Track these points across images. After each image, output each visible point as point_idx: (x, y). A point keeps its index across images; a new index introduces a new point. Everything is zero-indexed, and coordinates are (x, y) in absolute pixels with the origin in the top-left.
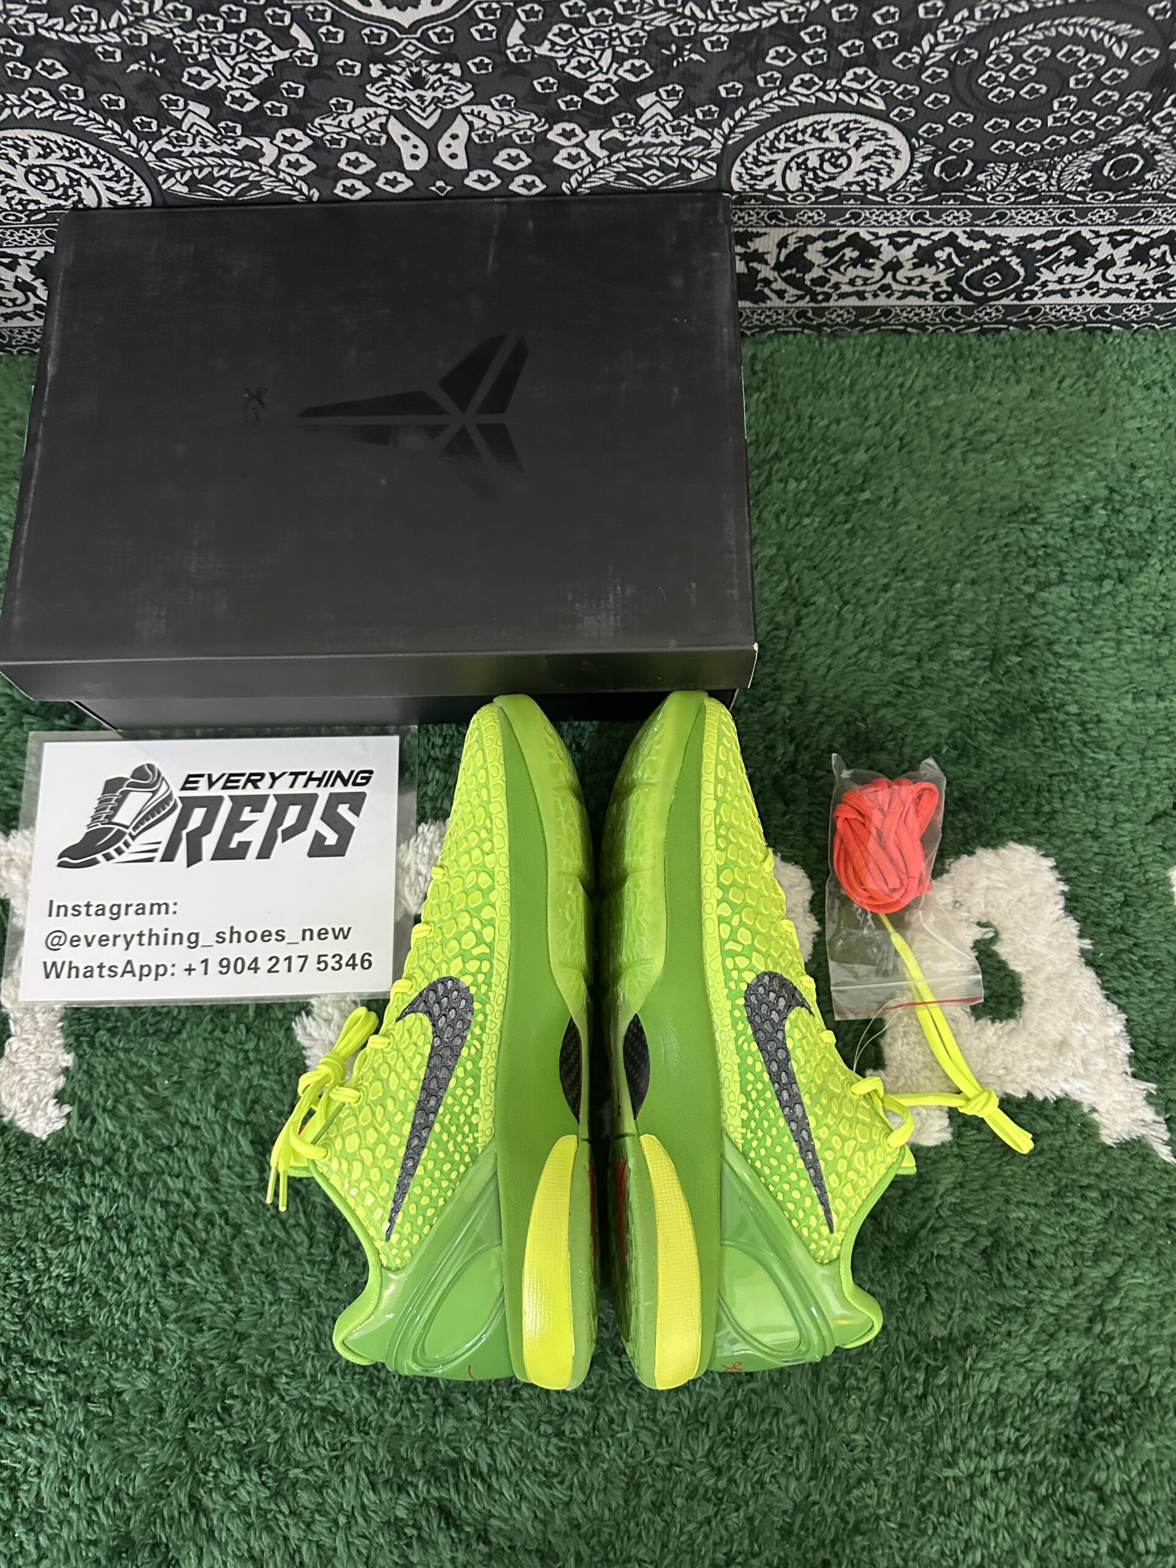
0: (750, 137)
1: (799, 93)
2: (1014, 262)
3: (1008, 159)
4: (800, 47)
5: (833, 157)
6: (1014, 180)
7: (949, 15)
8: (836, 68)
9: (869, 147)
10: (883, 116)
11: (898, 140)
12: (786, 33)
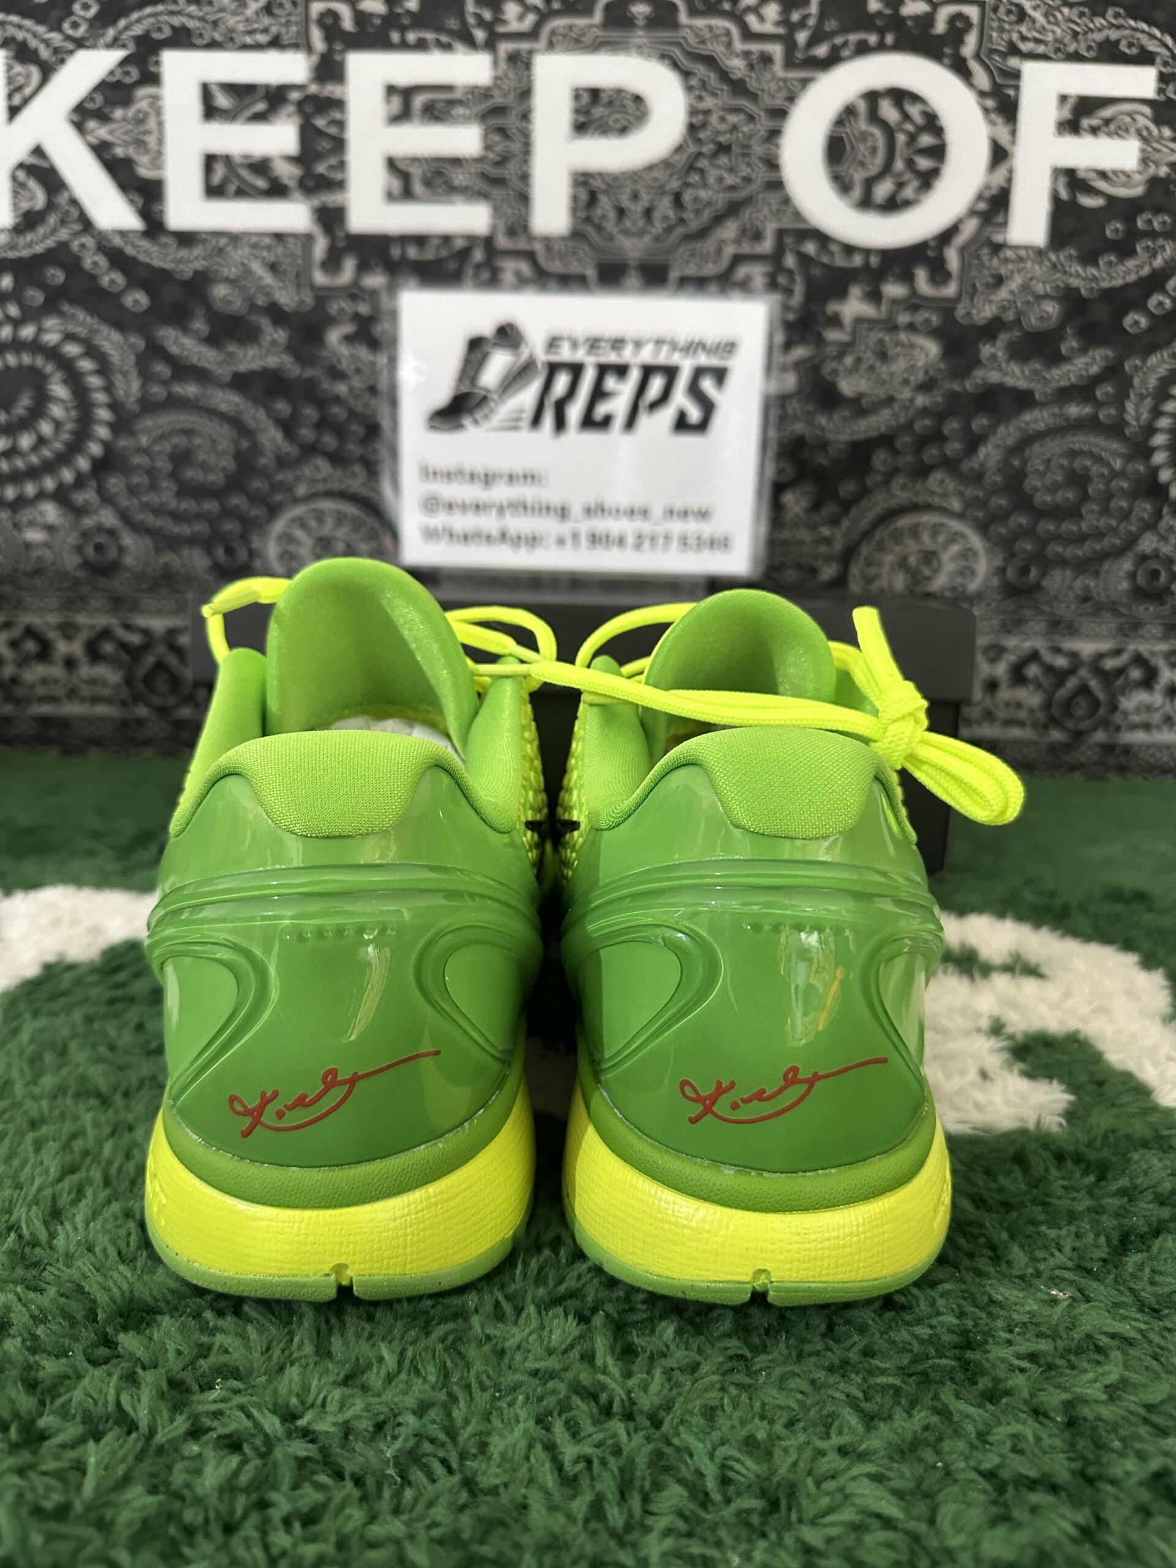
0: (867, 535)
1: (900, 494)
2: (1094, 684)
3: (1063, 562)
4: (895, 452)
5: (930, 557)
6: (1071, 587)
7: (993, 428)
8: (922, 471)
9: (955, 548)
10: (961, 516)
11: (976, 541)
12: (885, 440)
